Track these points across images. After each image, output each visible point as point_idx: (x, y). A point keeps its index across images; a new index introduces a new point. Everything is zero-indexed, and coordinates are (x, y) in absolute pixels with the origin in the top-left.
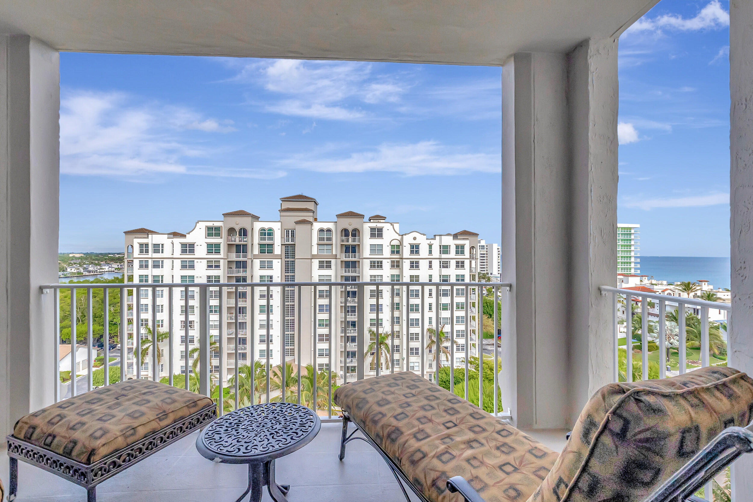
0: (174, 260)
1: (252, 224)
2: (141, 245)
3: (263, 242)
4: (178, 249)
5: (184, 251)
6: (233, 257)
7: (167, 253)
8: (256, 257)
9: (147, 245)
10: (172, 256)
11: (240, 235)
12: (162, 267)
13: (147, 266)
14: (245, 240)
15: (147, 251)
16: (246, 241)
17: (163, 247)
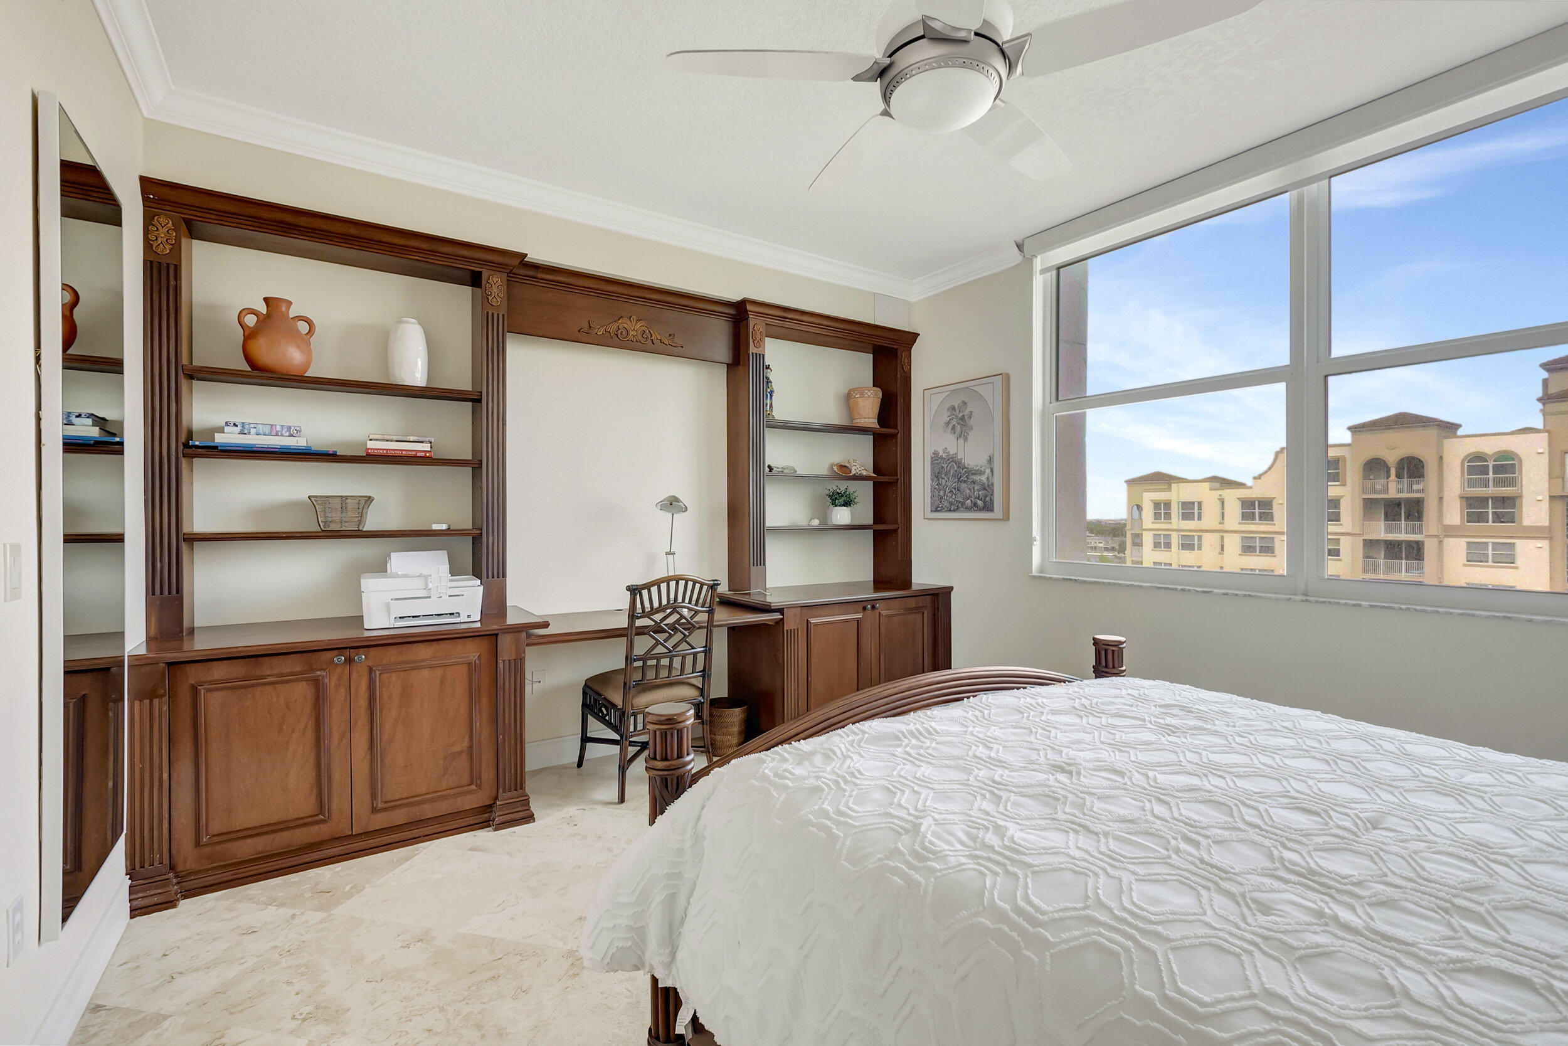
0: (1226, 535)
1: (1440, 448)
2: (1157, 505)
3: (1479, 491)
4: (1234, 510)
5: (1247, 516)
6: (1380, 530)
7: (1210, 519)
8: (1451, 531)
9: (1167, 505)
10: (1220, 527)
11: (1399, 476)
12: (1200, 548)
13: (1168, 545)
14: (1415, 487)
15: (1168, 516)
16: (1418, 491)
17: (1200, 508)
